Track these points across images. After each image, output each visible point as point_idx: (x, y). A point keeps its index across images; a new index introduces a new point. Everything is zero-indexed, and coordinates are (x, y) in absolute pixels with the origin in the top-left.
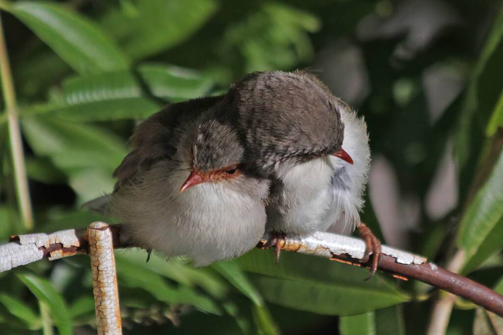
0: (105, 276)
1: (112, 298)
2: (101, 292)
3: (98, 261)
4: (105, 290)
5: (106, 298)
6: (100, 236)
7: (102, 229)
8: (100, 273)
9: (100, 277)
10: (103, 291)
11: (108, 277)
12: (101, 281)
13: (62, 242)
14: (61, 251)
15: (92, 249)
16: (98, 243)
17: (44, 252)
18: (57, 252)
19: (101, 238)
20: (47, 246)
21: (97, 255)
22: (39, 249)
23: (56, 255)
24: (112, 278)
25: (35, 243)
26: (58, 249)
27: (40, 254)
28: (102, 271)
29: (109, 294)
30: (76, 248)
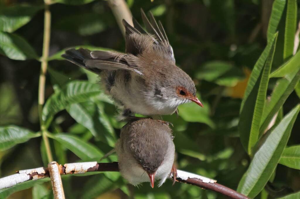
0: (56, 184)
1: (61, 194)
2: (56, 192)
3: (53, 178)
4: (57, 190)
5: (58, 194)
6: (53, 167)
7: (54, 164)
8: (54, 183)
9: (54, 185)
10: (56, 191)
11: (58, 185)
12: (55, 187)
13: (37, 172)
14: (37, 176)
15: (50, 173)
16: (52, 170)
17: (30, 176)
18: (35, 176)
19: (53, 168)
20: (31, 173)
21: (52, 175)
22: (28, 175)
23: (35, 177)
24: (60, 185)
25: (26, 173)
26: (36, 175)
27: (28, 177)
28: (55, 182)
29: (59, 192)
30: (44, 175)
